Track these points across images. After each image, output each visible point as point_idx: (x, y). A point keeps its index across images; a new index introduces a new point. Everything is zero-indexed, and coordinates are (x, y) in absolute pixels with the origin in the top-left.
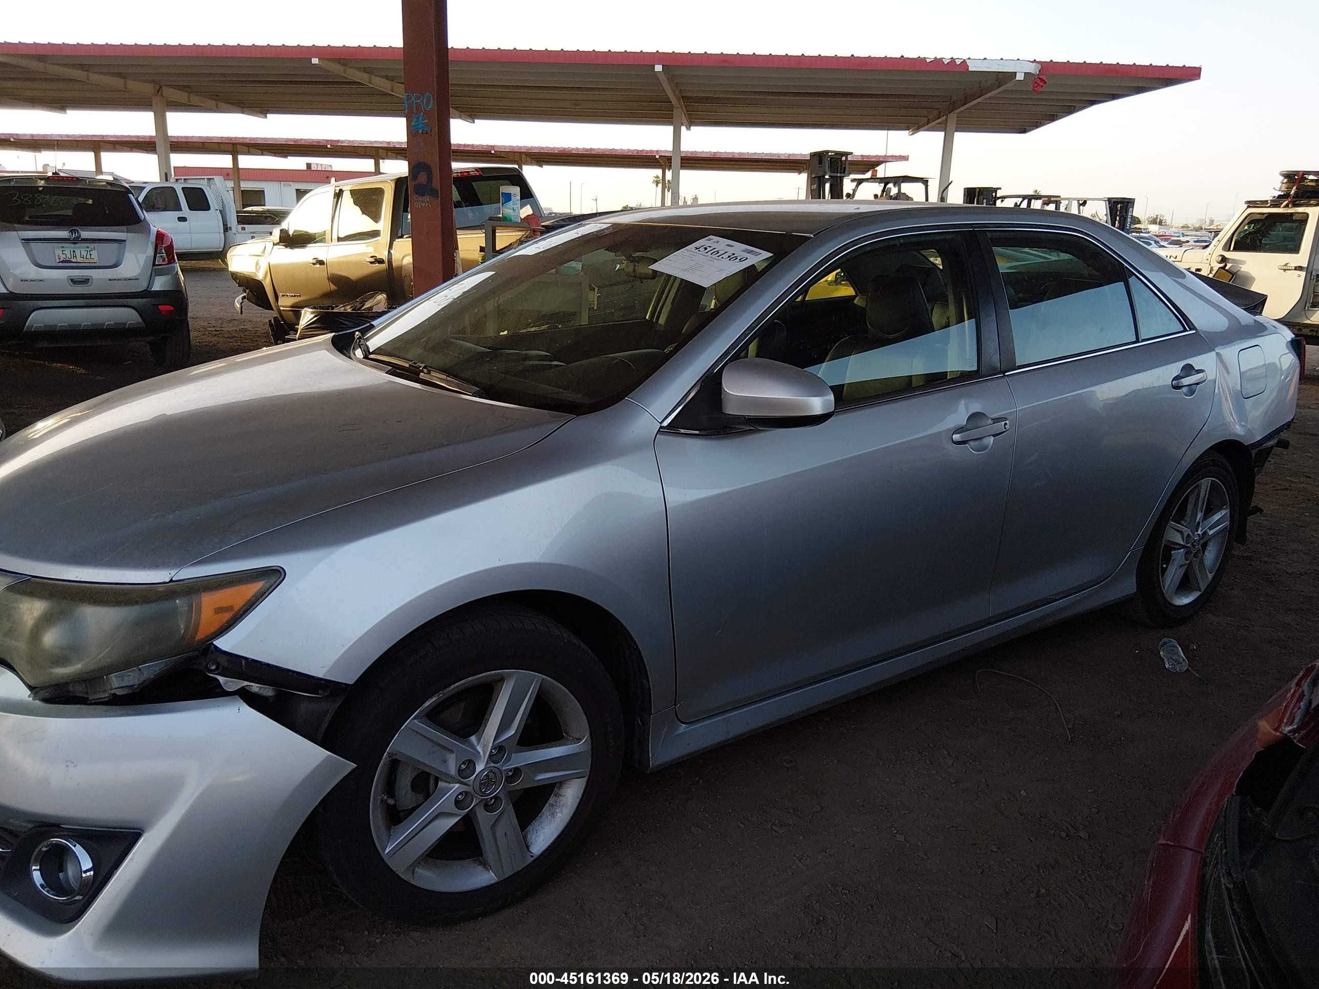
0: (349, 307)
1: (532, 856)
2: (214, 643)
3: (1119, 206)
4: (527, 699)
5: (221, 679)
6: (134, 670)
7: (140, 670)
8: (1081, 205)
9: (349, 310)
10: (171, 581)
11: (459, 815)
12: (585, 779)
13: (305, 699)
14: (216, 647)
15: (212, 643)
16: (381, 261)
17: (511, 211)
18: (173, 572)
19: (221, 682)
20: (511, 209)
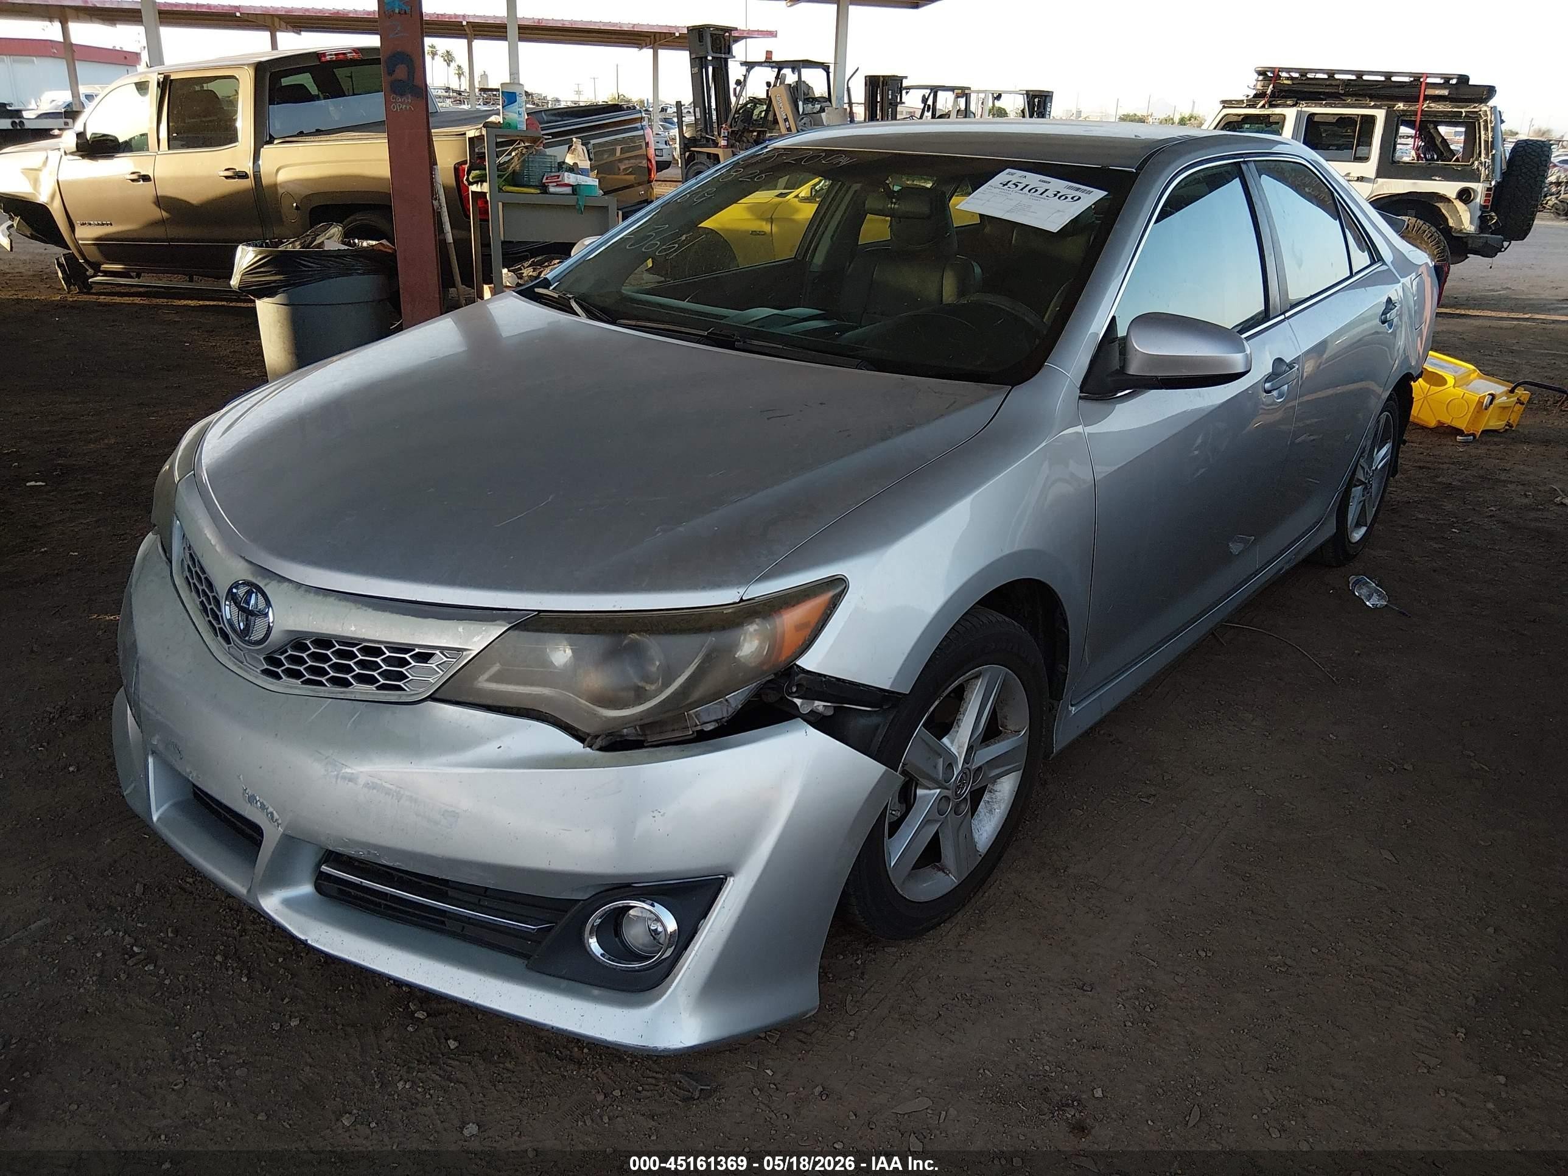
0: (299, 243)
1: (980, 855)
2: (798, 663)
3: (1036, 100)
4: (993, 694)
5: (798, 701)
6: (721, 702)
7: (727, 700)
8: (995, 98)
9: (298, 248)
10: (742, 600)
11: (939, 821)
12: (1022, 771)
13: (864, 715)
14: (798, 666)
15: (795, 664)
16: (243, 176)
17: (516, 116)
18: (742, 591)
19: (799, 704)
20: (516, 113)
